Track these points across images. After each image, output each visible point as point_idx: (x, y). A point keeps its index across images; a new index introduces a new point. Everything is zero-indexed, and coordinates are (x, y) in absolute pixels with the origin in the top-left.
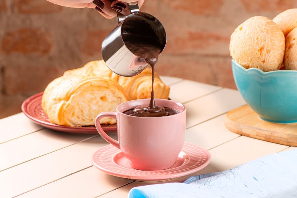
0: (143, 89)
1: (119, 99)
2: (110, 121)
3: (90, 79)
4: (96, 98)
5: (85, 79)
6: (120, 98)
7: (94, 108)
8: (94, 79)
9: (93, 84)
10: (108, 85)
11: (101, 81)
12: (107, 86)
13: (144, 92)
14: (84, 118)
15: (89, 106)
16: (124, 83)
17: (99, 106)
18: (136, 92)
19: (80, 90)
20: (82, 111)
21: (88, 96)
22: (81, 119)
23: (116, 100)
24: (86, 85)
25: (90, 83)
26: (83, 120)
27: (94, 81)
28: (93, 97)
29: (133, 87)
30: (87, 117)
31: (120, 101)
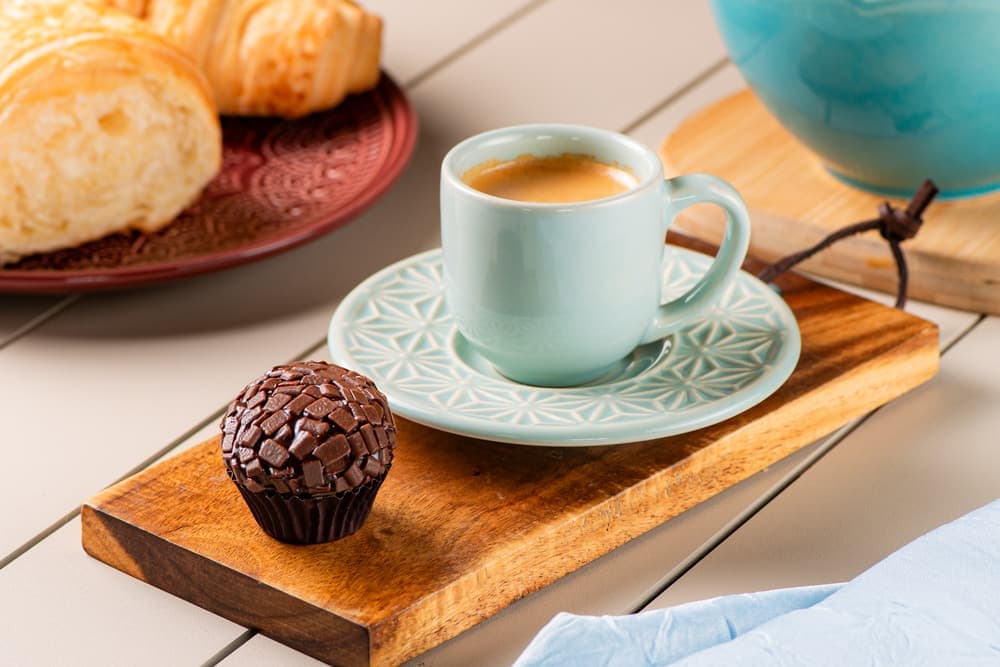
0: (269, 40)
1: (181, 116)
2: (142, 219)
3: (51, 39)
4: (78, 126)
5: (28, 42)
6: (184, 110)
7: (73, 168)
8: (71, 41)
9: (67, 64)
10: (134, 60)
11: (101, 43)
12: (130, 66)
13: (275, 54)
14: (30, 224)
15: (48, 160)
16: (179, 20)
17: (94, 159)
18: (237, 59)
19: (11, 99)
20: (19, 190)
21: (48, 118)
22: (17, 227)
23: (167, 119)
24: (38, 75)
25: (54, 61)
26: (26, 230)
27: (70, 49)
28: (67, 120)
29: (220, 37)
30: (41, 217)
31: (186, 123)
